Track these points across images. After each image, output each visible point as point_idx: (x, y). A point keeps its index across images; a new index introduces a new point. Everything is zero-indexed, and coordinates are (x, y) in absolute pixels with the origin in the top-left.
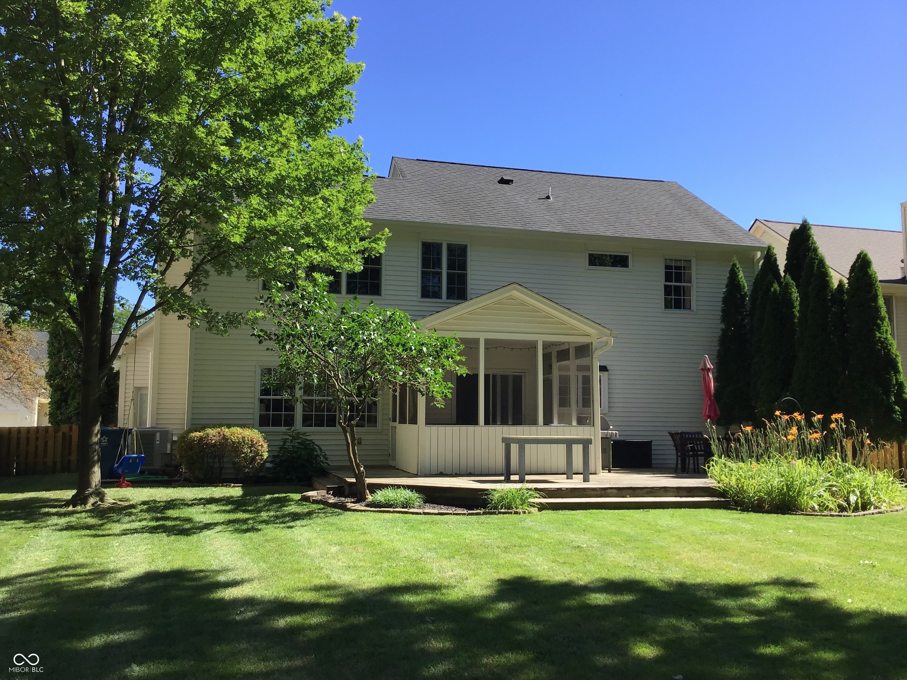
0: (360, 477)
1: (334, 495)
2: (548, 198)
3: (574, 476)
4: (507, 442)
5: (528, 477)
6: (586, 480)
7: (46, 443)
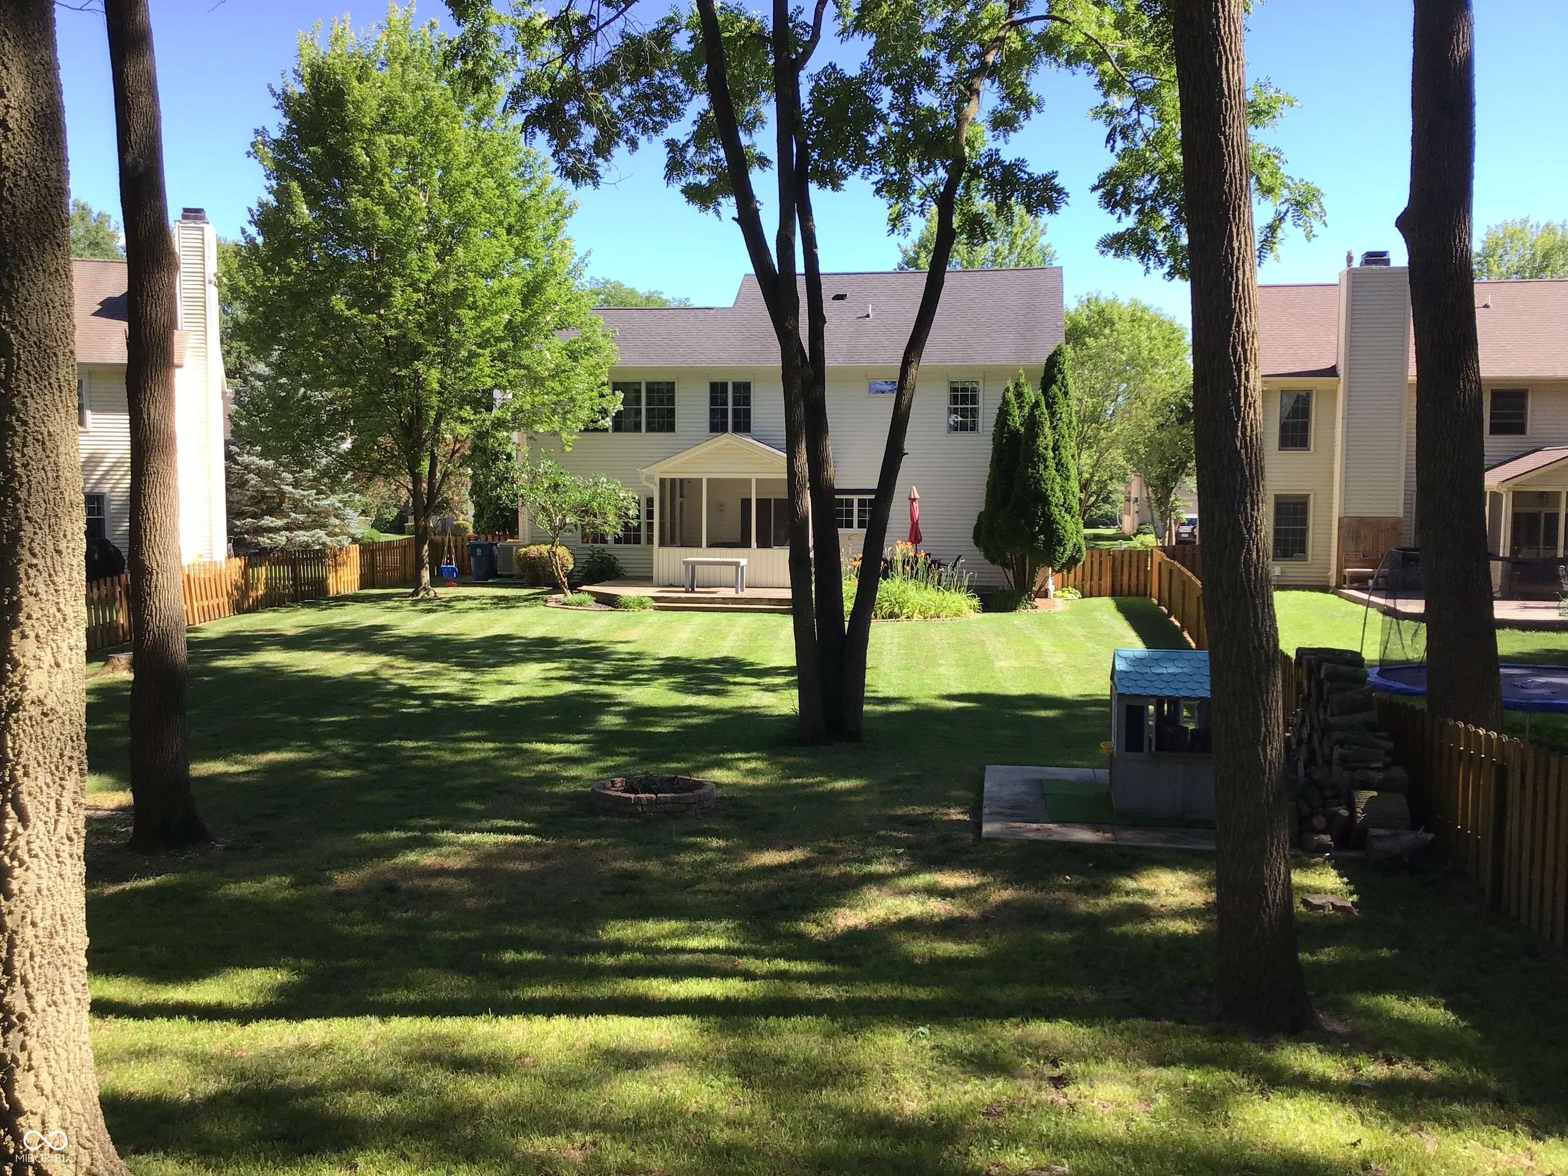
2: (868, 316)
4: (687, 564)
5: (697, 589)
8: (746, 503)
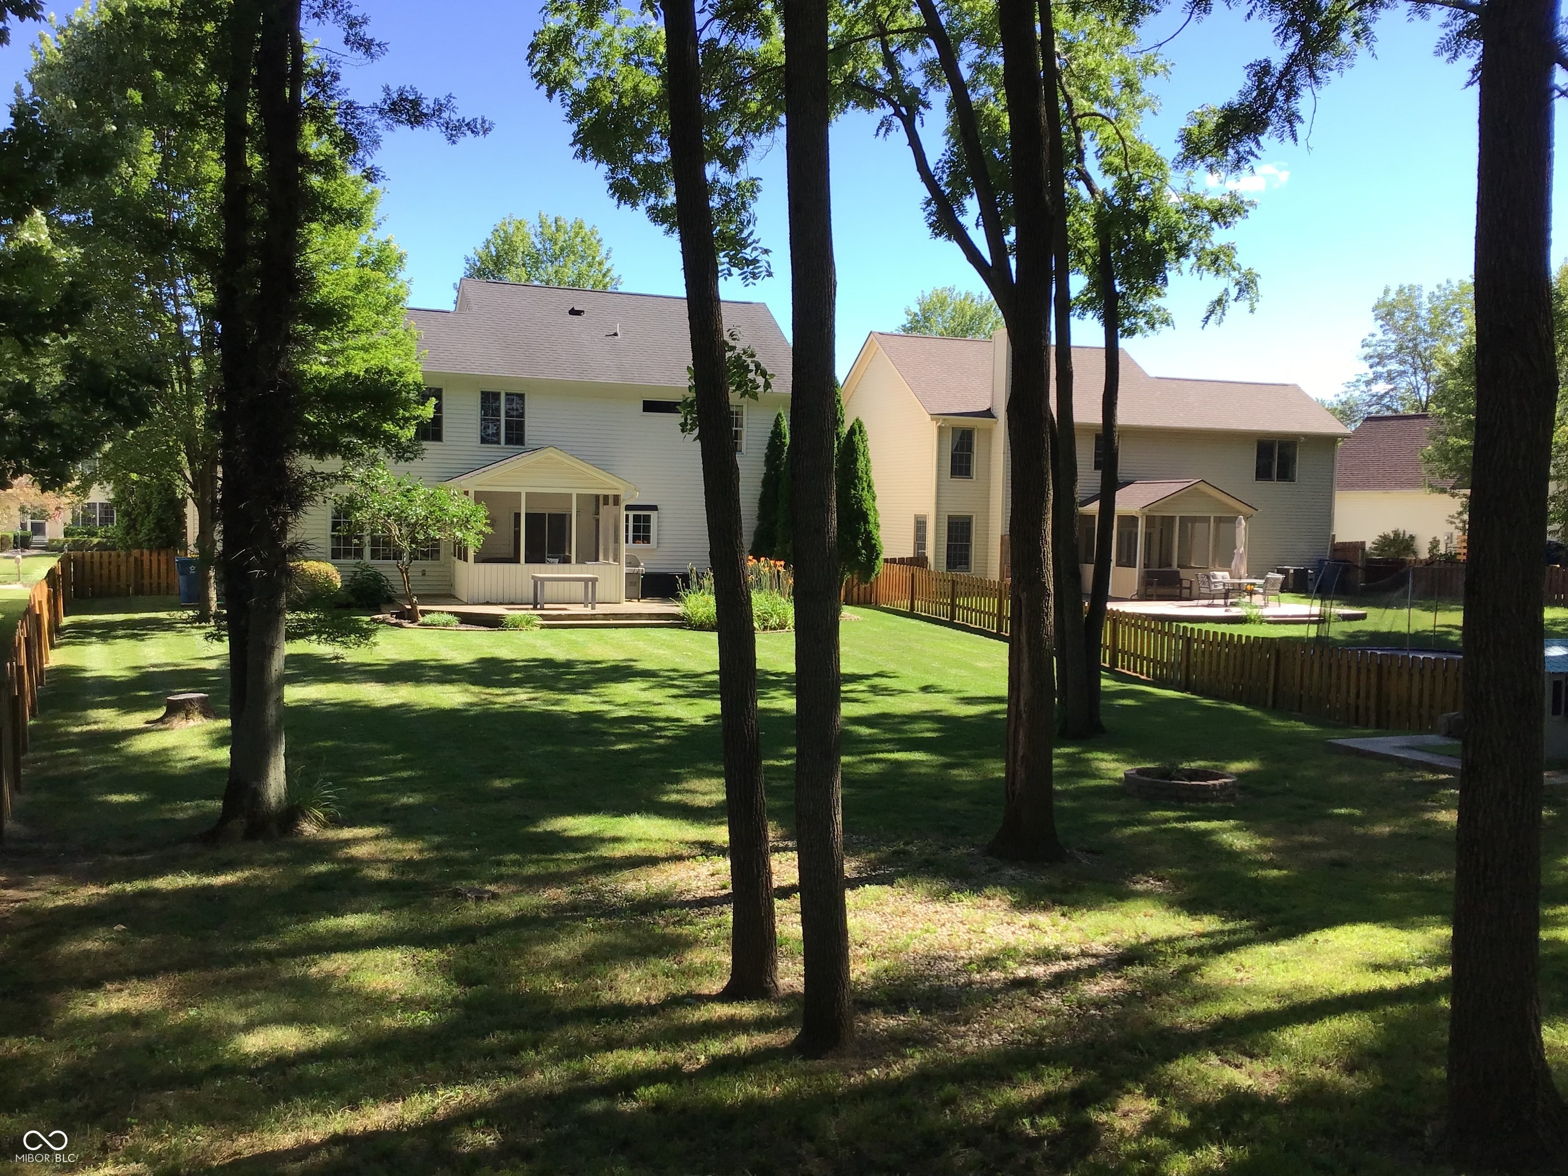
0: (414, 605)
1: (396, 618)
2: (616, 334)
3: (597, 605)
4: (536, 580)
5: (546, 606)
6: (593, 608)
7: (119, 567)
8: (517, 516)
